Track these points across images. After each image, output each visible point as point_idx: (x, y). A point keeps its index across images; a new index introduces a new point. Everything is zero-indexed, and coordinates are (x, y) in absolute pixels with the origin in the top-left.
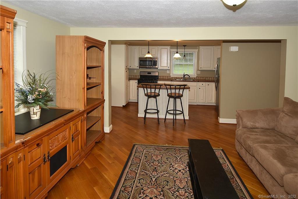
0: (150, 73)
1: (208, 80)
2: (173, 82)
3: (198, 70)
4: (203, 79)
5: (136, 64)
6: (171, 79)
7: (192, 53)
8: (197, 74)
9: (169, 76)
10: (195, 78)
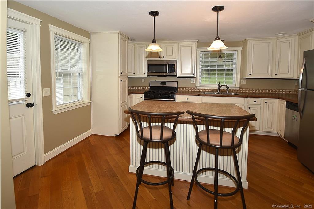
0: (165, 84)
1: (259, 93)
2: (201, 97)
3: (242, 78)
4: (251, 92)
5: (142, 71)
6: (197, 92)
7: (232, 52)
8: (240, 85)
9: (194, 88)
10: (236, 90)
